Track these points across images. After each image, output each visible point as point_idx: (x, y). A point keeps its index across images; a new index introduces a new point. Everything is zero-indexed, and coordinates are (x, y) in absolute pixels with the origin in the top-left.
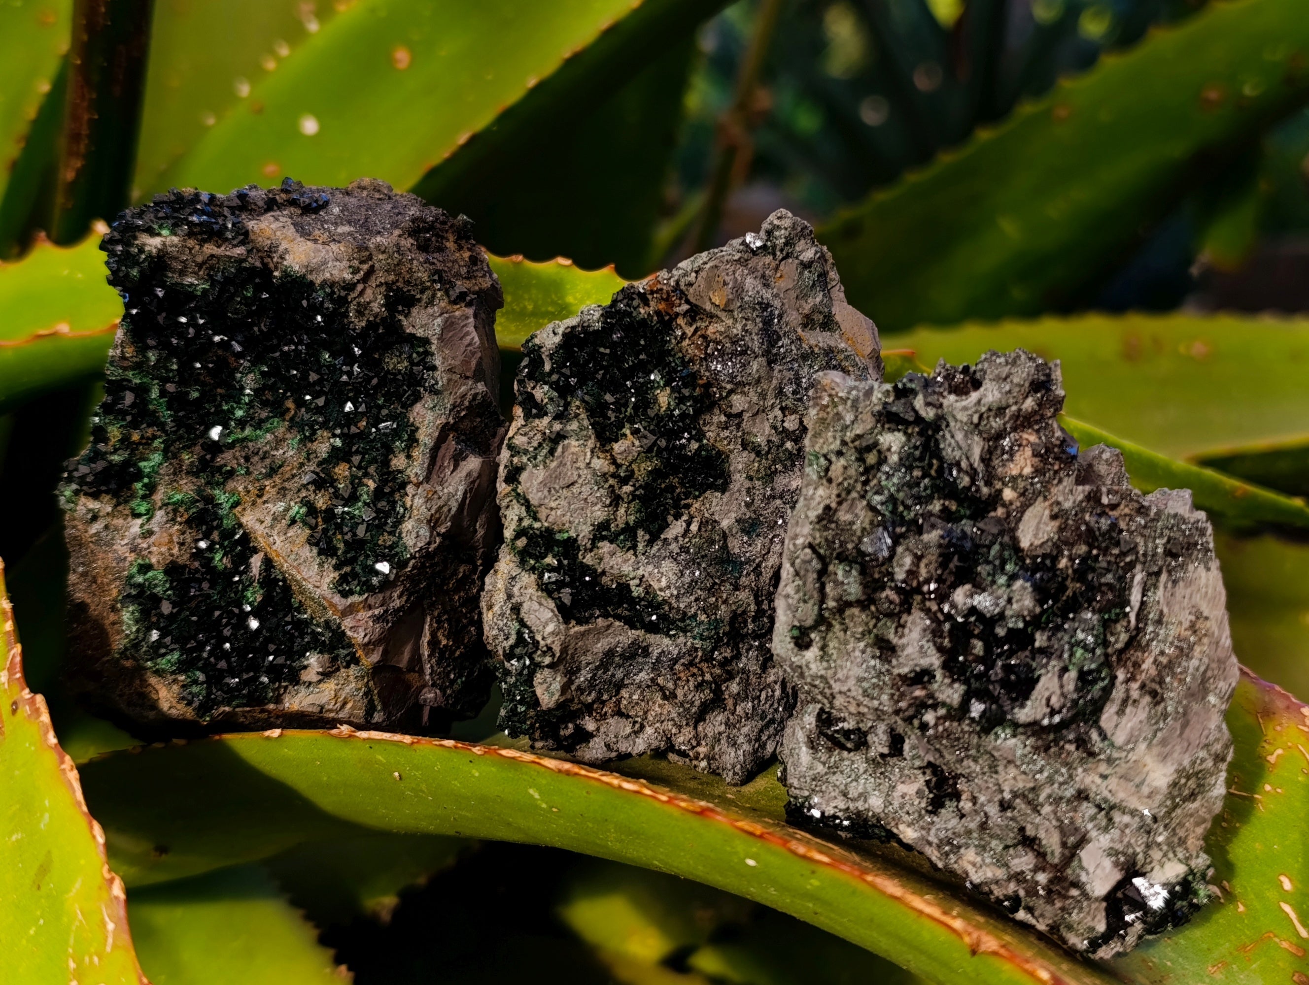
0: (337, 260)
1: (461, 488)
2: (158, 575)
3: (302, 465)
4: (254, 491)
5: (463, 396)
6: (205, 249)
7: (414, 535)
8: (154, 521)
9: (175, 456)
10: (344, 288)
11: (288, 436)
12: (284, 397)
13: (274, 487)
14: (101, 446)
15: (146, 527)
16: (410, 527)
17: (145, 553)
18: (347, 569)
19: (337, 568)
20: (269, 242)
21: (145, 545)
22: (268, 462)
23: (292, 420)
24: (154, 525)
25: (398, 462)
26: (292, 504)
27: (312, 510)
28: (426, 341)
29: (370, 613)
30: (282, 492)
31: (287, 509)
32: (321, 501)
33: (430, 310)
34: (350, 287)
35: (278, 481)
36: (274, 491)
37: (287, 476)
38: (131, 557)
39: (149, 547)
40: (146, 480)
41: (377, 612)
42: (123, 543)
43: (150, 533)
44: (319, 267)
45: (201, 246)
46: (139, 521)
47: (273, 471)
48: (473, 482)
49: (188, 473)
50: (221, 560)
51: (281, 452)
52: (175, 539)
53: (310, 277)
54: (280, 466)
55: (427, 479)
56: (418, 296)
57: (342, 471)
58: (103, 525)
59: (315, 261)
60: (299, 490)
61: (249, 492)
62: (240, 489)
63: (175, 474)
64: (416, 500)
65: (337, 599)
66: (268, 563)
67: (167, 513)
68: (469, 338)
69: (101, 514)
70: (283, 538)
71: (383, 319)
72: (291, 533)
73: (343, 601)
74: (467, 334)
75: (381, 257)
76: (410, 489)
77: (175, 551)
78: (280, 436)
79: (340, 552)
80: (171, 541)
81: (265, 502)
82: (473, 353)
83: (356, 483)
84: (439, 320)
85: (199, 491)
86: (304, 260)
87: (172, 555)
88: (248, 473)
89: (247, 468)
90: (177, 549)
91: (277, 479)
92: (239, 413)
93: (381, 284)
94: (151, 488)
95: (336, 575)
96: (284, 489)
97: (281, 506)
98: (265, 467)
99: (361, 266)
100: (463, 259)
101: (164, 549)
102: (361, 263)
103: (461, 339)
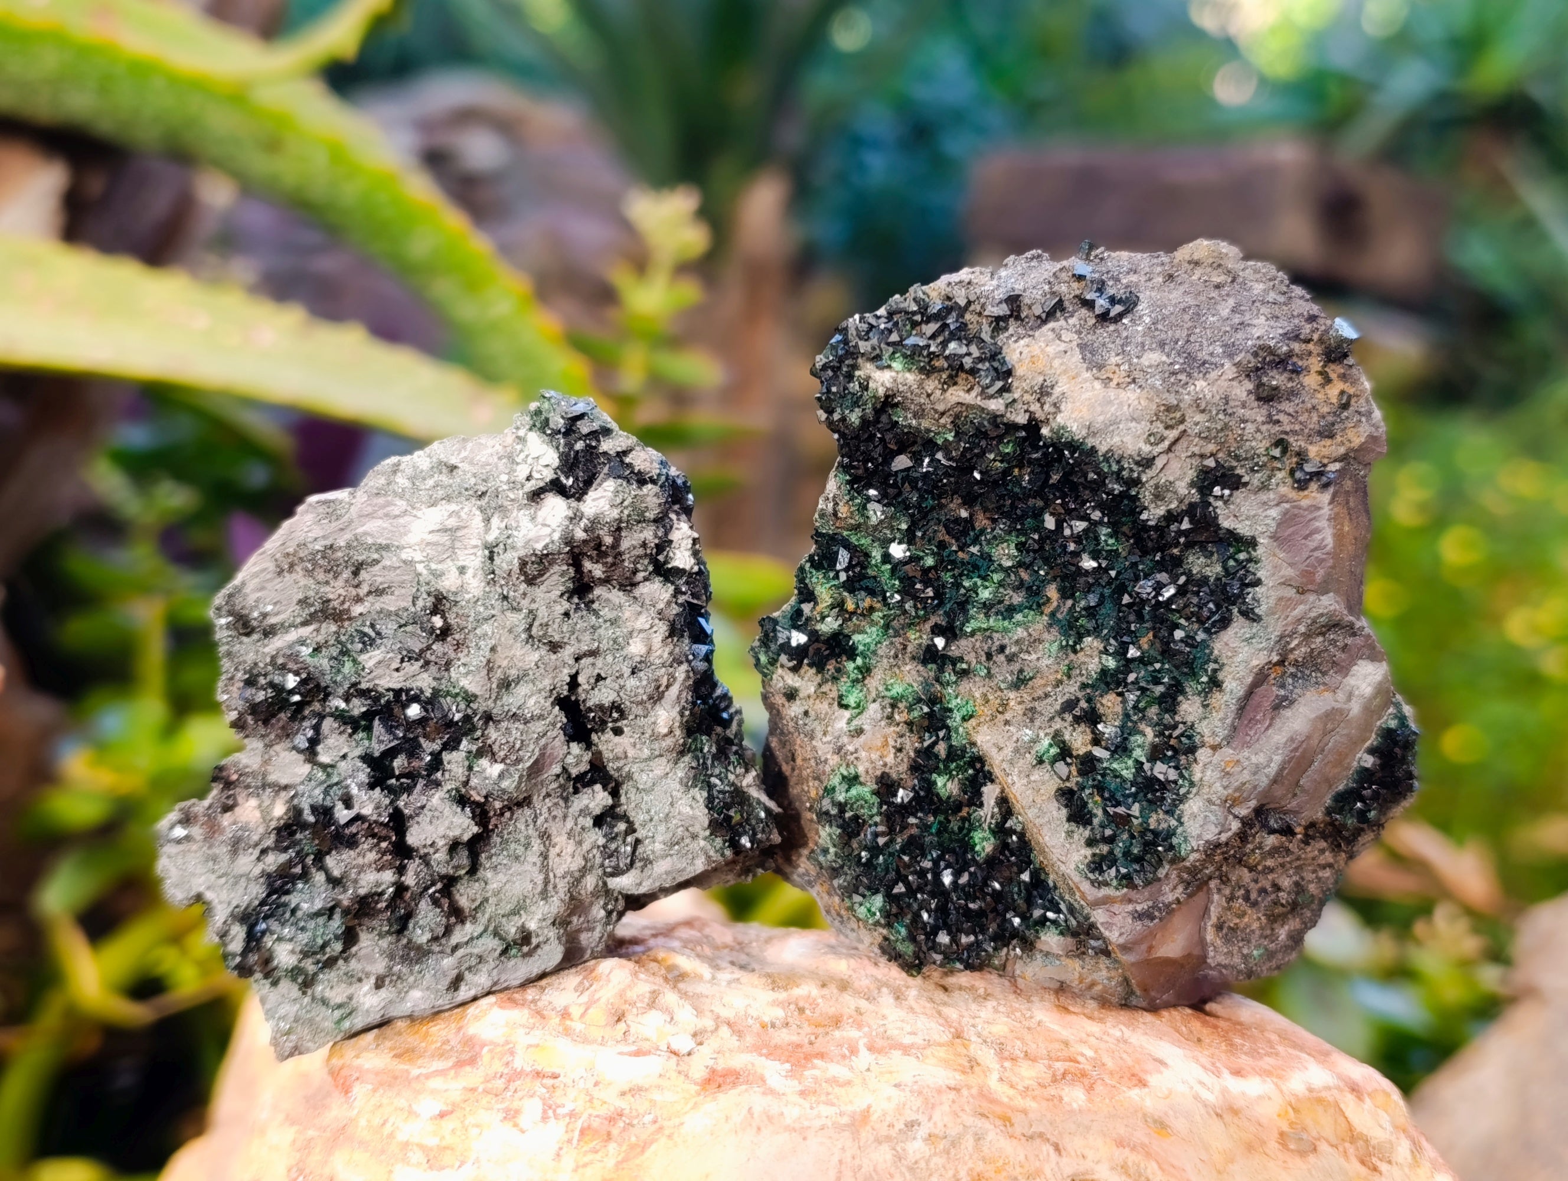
0: (1133, 419)
1: (1278, 759)
2: (865, 790)
3: (1059, 683)
4: (995, 702)
5: (1299, 621)
6: (948, 394)
7: (1200, 820)
8: (865, 715)
9: (897, 634)
10: (1138, 463)
11: (1046, 636)
12: (1044, 582)
13: (1020, 703)
14: (806, 608)
15: (855, 722)
16: (1195, 809)
17: (851, 758)
18: (1105, 849)
19: (1090, 843)
20: (1041, 379)
21: (851, 748)
22: (1016, 667)
23: (1053, 615)
24: (864, 721)
25: (1189, 708)
26: (1042, 735)
27: (1065, 752)
28: (1252, 543)
29: (1130, 907)
30: (1031, 714)
31: (1035, 741)
32: (1079, 740)
33: (1263, 496)
34: (1147, 463)
35: (1027, 698)
36: (1020, 709)
37: (1040, 693)
38: (834, 760)
39: (856, 751)
40: (859, 661)
41: (1139, 908)
42: (825, 740)
43: (859, 732)
44: (1107, 426)
45: (944, 391)
46: (847, 714)
47: (1020, 682)
48: (1296, 749)
49: (913, 658)
50: (945, 785)
51: (1034, 657)
52: (891, 742)
53: (1090, 442)
54: (1031, 679)
55: (1229, 740)
56: (1246, 479)
57: (1110, 703)
58: (802, 710)
59: (1101, 418)
60: (1052, 719)
61: (987, 701)
62: (977, 695)
63: (896, 656)
64: (1209, 773)
65: (1086, 886)
66: (1004, 803)
67: (883, 708)
68: (1318, 537)
69: (801, 695)
70: (1025, 781)
71: (1192, 506)
72: (1036, 776)
73: (1095, 891)
74: (1317, 531)
75: (1199, 418)
76: (1202, 754)
77: (890, 759)
78: (1035, 634)
79: (1096, 821)
80: (886, 744)
81: (1007, 723)
82: (1321, 561)
83: (1127, 731)
84: (1274, 513)
85: (926, 684)
86: (1086, 415)
87: (885, 765)
88: (989, 675)
89: (989, 669)
90: (892, 756)
91: (1025, 694)
92: (985, 594)
93: (1194, 455)
94: (866, 671)
95: (1088, 852)
96: (1032, 710)
97: (1028, 734)
98: (1012, 673)
99: (1166, 433)
100: (1326, 402)
101: (874, 756)
102: (1167, 427)
103: (1306, 538)
